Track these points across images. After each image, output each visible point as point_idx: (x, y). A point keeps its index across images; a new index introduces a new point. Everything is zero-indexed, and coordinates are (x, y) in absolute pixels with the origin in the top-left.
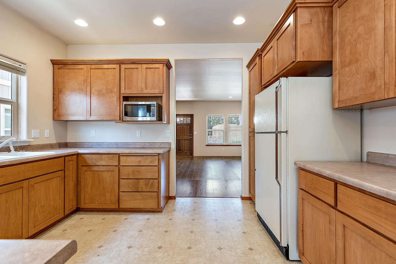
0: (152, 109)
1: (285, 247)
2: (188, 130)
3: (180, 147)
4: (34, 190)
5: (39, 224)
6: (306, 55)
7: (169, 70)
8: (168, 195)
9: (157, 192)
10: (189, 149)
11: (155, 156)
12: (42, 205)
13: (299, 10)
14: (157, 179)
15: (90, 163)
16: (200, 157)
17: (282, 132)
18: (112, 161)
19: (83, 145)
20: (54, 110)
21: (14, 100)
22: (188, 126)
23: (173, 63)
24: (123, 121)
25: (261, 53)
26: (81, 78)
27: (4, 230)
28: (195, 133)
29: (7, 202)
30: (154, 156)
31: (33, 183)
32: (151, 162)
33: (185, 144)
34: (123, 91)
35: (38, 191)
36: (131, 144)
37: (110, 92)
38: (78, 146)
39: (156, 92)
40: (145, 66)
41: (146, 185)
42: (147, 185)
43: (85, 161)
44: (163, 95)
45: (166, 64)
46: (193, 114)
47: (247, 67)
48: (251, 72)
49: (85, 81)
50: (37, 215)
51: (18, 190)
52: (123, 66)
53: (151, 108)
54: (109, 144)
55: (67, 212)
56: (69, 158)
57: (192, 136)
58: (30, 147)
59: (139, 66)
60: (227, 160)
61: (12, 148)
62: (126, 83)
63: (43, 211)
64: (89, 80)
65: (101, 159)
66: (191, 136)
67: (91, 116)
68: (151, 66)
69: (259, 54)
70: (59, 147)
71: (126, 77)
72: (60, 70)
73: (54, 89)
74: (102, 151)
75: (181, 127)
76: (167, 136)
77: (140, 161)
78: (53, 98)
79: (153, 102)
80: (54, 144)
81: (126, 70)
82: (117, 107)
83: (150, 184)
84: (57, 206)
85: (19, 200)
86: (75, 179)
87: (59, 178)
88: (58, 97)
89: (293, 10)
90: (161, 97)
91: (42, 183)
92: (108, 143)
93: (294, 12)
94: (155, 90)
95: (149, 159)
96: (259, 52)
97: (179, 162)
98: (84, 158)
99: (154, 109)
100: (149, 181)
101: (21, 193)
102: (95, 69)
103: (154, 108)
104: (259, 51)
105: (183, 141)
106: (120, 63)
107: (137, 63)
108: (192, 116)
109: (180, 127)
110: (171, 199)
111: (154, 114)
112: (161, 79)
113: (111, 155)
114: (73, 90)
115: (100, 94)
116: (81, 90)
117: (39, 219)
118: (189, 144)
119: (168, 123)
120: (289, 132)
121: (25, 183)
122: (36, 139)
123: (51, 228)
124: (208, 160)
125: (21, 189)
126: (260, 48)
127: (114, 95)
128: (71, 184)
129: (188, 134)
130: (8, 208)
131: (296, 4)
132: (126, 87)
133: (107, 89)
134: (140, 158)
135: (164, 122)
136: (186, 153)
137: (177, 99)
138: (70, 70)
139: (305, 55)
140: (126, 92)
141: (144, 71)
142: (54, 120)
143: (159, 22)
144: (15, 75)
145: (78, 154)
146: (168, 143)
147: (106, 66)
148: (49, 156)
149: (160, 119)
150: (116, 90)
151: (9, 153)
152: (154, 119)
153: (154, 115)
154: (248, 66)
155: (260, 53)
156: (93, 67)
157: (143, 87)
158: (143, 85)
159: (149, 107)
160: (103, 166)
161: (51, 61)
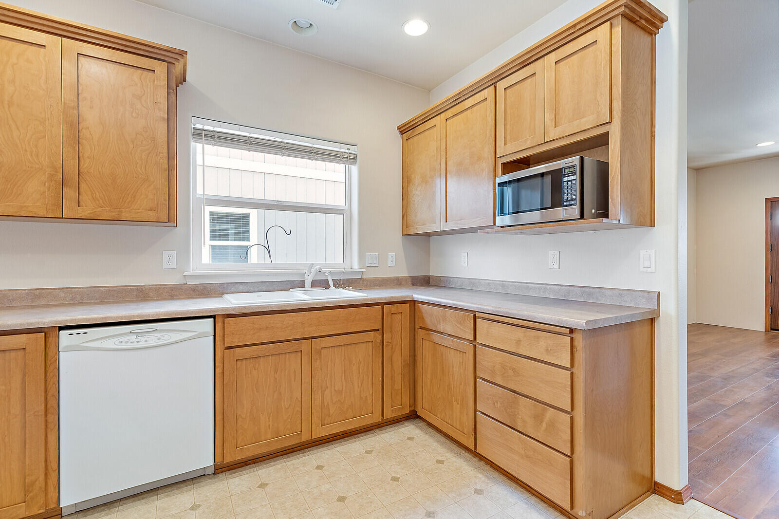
0: (568, 181)
4: (320, 358)
5: (332, 422)
7: (651, 33)
11: (561, 334)
12: (337, 389)
18: (462, 328)
19: (450, 283)
20: (403, 218)
21: (347, 207)
26: (432, 148)
27: (271, 414)
29: (276, 372)
30: (557, 333)
31: (318, 347)
32: (548, 352)
34: (501, 152)
35: (329, 363)
36: (535, 288)
37: (478, 160)
38: (442, 284)
40: (553, 57)
41: (534, 418)
42: (538, 418)
43: (422, 318)
44: (612, 127)
45: (624, 16)
49: (438, 149)
50: (328, 404)
51: (293, 355)
52: (502, 85)
53: (565, 179)
54: (489, 283)
55: (389, 414)
56: (393, 308)
58: (361, 282)
59: (538, 65)
61: (331, 283)
62: (508, 127)
63: (339, 400)
65: (445, 318)
67: (446, 222)
70: (413, 285)
71: (508, 111)
72: (409, 141)
77: (519, 342)
80: (403, 279)
81: (507, 91)
83: (546, 420)
84: (366, 397)
85: (295, 371)
86: (407, 352)
87: (370, 344)
88: (407, 192)
91: (336, 349)
92: (487, 281)
94: (584, 120)
95: (546, 340)
99: (573, 182)
100: (545, 411)
101: (299, 361)
102: (453, 116)
103: (574, 177)
106: (496, 79)
107: (534, 58)
111: (574, 197)
112: (602, 74)
113: (460, 313)
115: (461, 169)
117: (331, 412)
119: (649, 222)
121: (305, 345)
122: (373, 268)
123: (362, 434)
125: (300, 353)
127: (484, 165)
128: (398, 359)
130: (277, 380)
132: (508, 137)
133: (471, 156)
134: (520, 333)
135: (615, 221)
140: (510, 150)
141: (550, 73)
142: (402, 234)
145: (412, 303)
146: (646, 294)
147: (469, 102)
148: (357, 300)
150: (487, 152)
151: (327, 290)
152: (575, 211)
153: (572, 200)
156: (449, 113)
157: (548, 122)
158: (549, 116)
159: (557, 176)
160: (450, 335)
161: (399, 128)
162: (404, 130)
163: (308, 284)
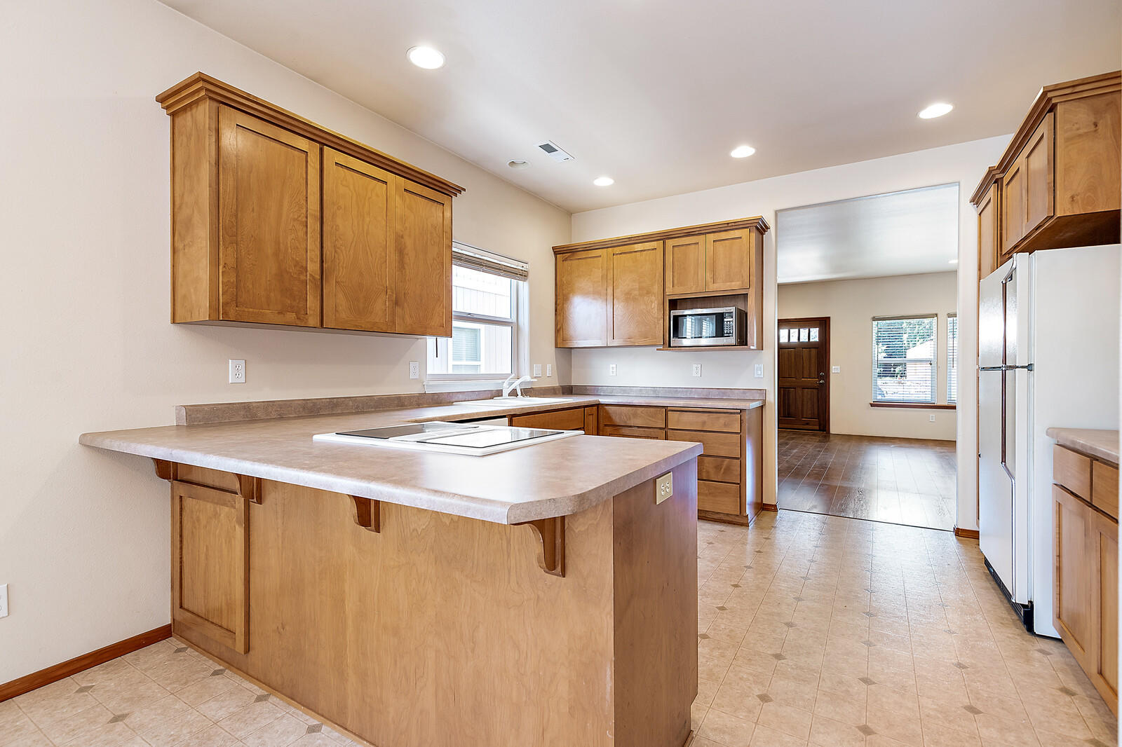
0: (727, 321)
1: (1024, 606)
2: (813, 360)
3: (789, 406)
6: (1080, 202)
7: (762, 234)
8: (760, 501)
9: (738, 484)
10: (816, 413)
11: (734, 413)
13: (1059, 109)
14: (737, 458)
15: (617, 421)
16: (848, 438)
17: (1018, 367)
18: (653, 420)
19: (597, 391)
20: (557, 331)
21: (514, 320)
22: (814, 352)
23: (770, 221)
24: (670, 346)
25: (1001, 175)
26: (598, 273)
28: (834, 369)
30: (731, 413)
32: (725, 425)
33: (803, 401)
34: (668, 291)
36: (683, 391)
37: (647, 294)
38: (589, 393)
39: (735, 286)
40: (712, 237)
41: (715, 468)
42: (718, 468)
43: (610, 418)
44: (750, 291)
45: (756, 227)
46: (828, 318)
47: (972, 201)
48: (982, 215)
49: (604, 277)
52: (670, 243)
53: (725, 320)
57: (827, 377)
58: (532, 391)
59: (700, 239)
60: (942, 451)
61: (519, 393)
62: (675, 274)
64: (610, 276)
65: (635, 415)
66: (820, 378)
67: (614, 338)
68: (723, 235)
69: (995, 178)
71: (676, 263)
72: (566, 263)
73: (556, 295)
74: (637, 402)
75: (793, 353)
76: (756, 376)
77: (704, 423)
78: (556, 311)
79: (730, 308)
81: (676, 249)
82: (659, 320)
83: (724, 467)
88: (563, 308)
89: (1048, 108)
90: (746, 296)
93: (1050, 111)
94: (733, 283)
95: (723, 419)
96: (994, 175)
97: (787, 444)
98: (607, 412)
99: (731, 323)
100: (723, 461)
102: (621, 254)
103: (731, 320)
104: (993, 173)
105: (799, 391)
106: (664, 237)
107: (697, 233)
108: (824, 324)
109: (789, 354)
110: (768, 510)
111: (732, 331)
112: (745, 259)
113: (652, 409)
114: (586, 294)
115: (629, 298)
116: (596, 294)
118: (815, 400)
119: (761, 347)
120: (1035, 367)
122: (539, 378)
124: (876, 447)
126: (996, 164)
127: (653, 298)
129: (814, 370)
131: (1050, 99)
132: (676, 282)
133: (641, 289)
134: (705, 417)
135: (752, 347)
136: (807, 424)
137: (781, 280)
138: (580, 261)
139: (1077, 202)
140: (674, 291)
141: (710, 246)
142: (556, 347)
143: (743, 151)
144: (514, 281)
145: (598, 405)
146: (759, 391)
147: (638, 247)
149: (743, 340)
150: (657, 288)
152: (732, 340)
153: (730, 333)
154: (976, 200)
155: (997, 176)
156: (617, 250)
157: (708, 279)
158: (709, 275)
159: (720, 318)
160: (639, 427)
161: (553, 248)
162: (557, 251)
163: (505, 393)
